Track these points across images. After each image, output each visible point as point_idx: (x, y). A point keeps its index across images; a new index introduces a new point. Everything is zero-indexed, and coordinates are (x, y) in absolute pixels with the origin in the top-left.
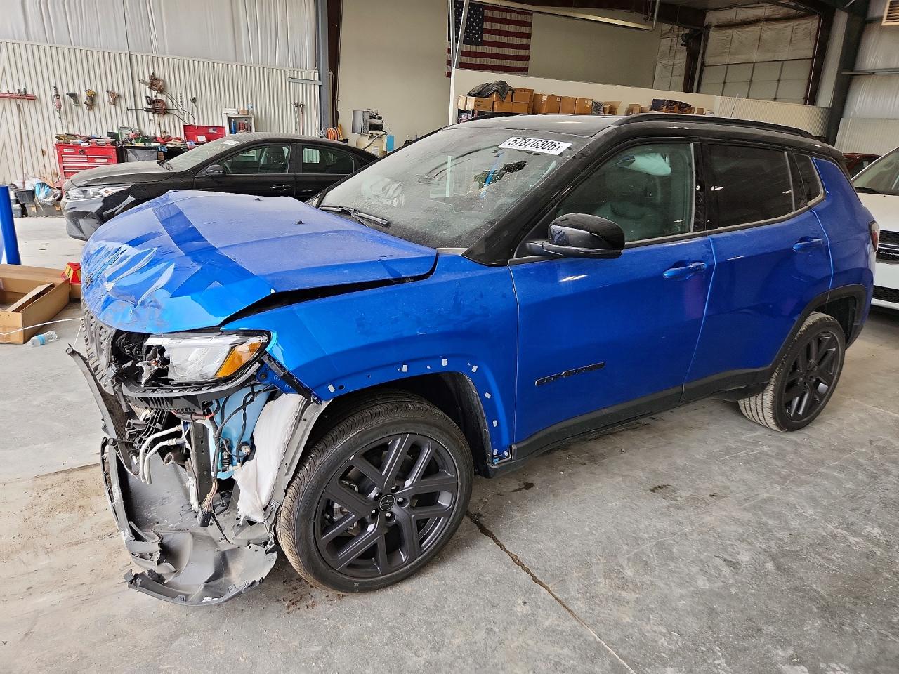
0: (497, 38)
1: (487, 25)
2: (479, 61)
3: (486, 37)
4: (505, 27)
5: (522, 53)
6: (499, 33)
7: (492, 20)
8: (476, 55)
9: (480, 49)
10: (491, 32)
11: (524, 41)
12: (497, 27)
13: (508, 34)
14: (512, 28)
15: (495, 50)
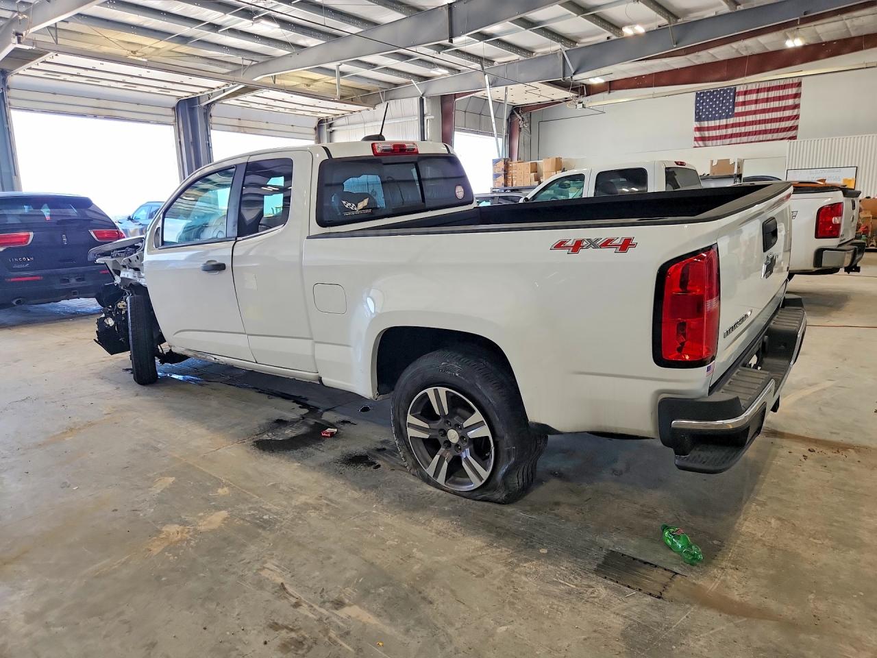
0: (753, 107)
1: (740, 99)
2: (730, 131)
3: (738, 109)
4: (762, 95)
5: (787, 113)
6: (756, 102)
7: (746, 93)
8: (726, 126)
9: (731, 121)
10: (744, 103)
11: (790, 102)
12: (754, 97)
13: (767, 100)
14: (772, 94)
15: (750, 118)
